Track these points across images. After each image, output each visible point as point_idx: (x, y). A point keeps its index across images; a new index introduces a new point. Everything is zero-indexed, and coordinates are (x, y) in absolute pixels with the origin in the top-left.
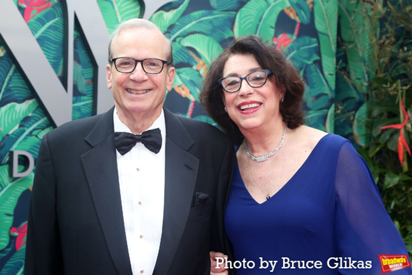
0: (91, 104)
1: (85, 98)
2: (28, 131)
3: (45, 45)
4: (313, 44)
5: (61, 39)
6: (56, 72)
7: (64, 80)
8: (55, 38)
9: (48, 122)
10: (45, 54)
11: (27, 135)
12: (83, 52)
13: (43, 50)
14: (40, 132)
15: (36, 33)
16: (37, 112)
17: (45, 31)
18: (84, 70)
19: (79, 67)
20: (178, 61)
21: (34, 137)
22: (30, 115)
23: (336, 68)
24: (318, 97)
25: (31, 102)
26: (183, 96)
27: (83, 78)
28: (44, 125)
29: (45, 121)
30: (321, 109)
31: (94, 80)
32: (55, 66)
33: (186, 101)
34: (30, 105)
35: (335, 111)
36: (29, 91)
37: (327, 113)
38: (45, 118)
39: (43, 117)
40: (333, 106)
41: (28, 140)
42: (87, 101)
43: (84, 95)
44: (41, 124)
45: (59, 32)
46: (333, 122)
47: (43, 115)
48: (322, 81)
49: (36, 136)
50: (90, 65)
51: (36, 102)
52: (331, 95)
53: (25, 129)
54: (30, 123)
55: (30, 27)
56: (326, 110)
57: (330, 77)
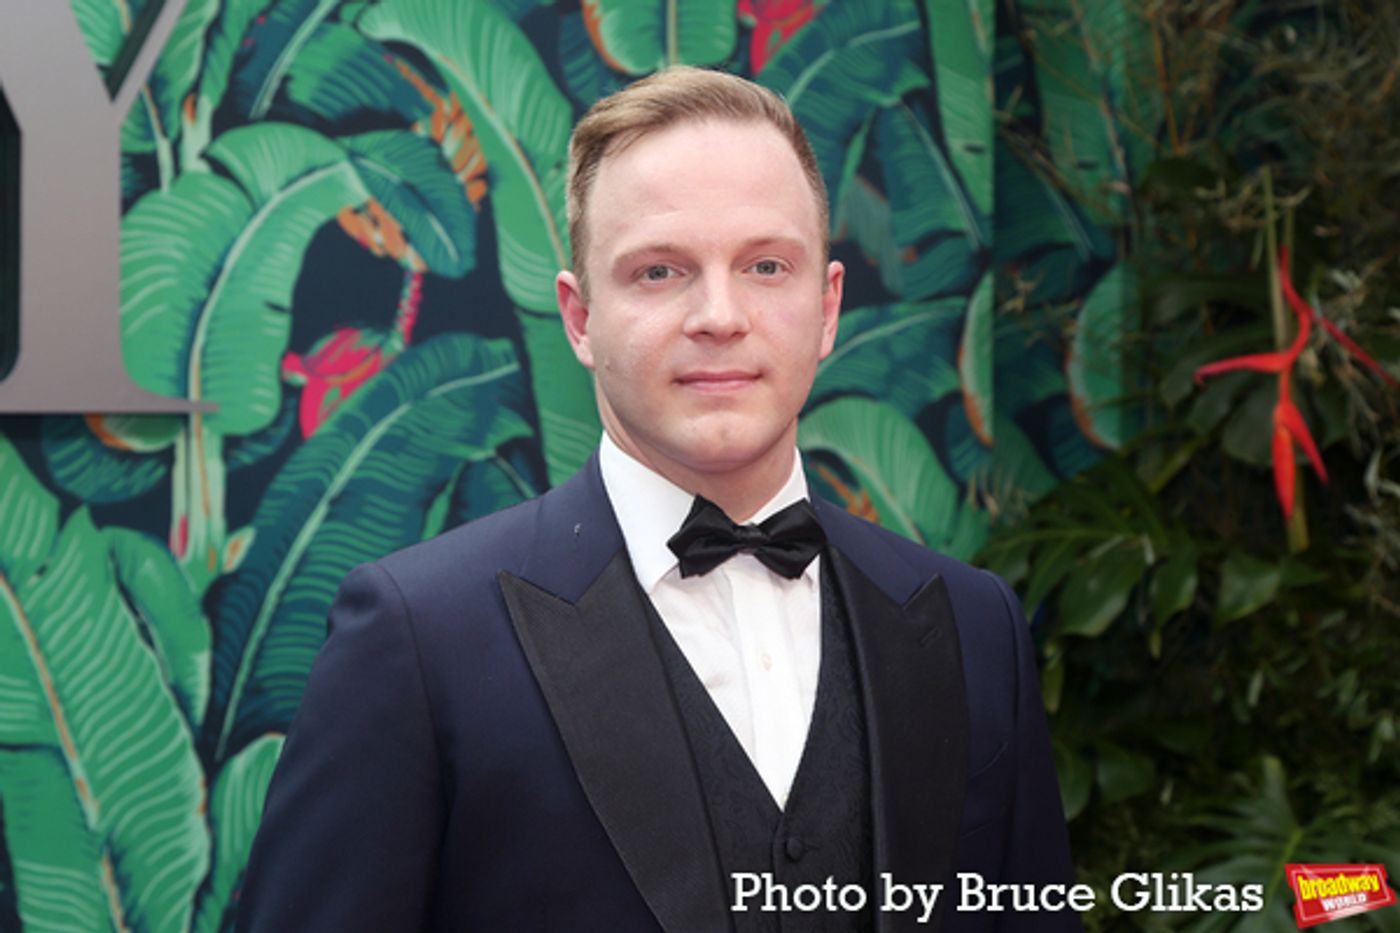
4: (900, 23)
20: (354, 103)
23: (997, 123)
24: (925, 244)
26: (377, 251)
30: (940, 296)
35: (997, 304)
37: (965, 310)
40: (988, 281)
46: (987, 348)
48: (939, 179)
52: (976, 236)
56: (957, 302)
57: (970, 158)
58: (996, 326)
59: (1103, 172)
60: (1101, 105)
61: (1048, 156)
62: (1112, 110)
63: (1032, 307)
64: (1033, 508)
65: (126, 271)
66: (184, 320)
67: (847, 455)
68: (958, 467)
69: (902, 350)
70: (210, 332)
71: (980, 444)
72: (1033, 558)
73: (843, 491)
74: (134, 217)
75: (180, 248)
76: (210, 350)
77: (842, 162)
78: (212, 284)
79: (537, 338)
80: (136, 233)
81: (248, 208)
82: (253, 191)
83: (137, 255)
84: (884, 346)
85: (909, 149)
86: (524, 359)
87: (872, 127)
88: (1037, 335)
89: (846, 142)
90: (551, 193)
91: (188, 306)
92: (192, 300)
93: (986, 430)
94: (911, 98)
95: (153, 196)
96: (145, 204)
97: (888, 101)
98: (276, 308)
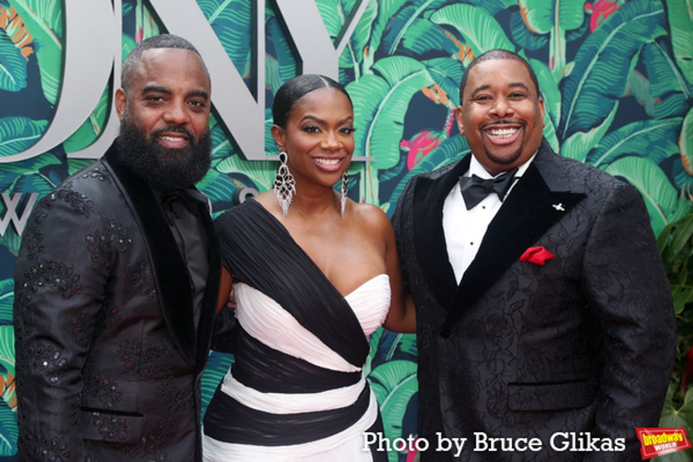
4: (656, 10)
6: (241, 73)
7: (252, 83)
9: (231, 148)
14: (219, 163)
16: (214, 132)
18: (281, 67)
19: (275, 63)
20: (429, 48)
24: (665, 97)
26: (437, 102)
27: (280, 80)
28: (226, 152)
29: (226, 146)
30: (670, 117)
32: (238, 64)
33: (443, 109)
37: (682, 122)
38: (227, 142)
39: (223, 141)
44: (221, 150)
47: (223, 138)
48: (672, 71)
49: (215, 169)
50: (291, 59)
52: (687, 93)
56: (680, 119)
57: (685, 62)
66: (364, 129)
68: (678, 183)
69: (653, 138)
70: (373, 132)
71: (688, 174)
75: (363, 101)
76: (373, 139)
77: (629, 65)
78: (374, 115)
81: (388, 88)
82: (389, 81)
84: (646, 136)
85: (658, 59)
87: (642, 51)
89: (631, 57)
91: (365, 123)
92: (367, 121)
93: (690, 169)
94: (659, 40)
95: (352, 83)
96: (350, 85)
97: (649, 41)
98: (398, 123)
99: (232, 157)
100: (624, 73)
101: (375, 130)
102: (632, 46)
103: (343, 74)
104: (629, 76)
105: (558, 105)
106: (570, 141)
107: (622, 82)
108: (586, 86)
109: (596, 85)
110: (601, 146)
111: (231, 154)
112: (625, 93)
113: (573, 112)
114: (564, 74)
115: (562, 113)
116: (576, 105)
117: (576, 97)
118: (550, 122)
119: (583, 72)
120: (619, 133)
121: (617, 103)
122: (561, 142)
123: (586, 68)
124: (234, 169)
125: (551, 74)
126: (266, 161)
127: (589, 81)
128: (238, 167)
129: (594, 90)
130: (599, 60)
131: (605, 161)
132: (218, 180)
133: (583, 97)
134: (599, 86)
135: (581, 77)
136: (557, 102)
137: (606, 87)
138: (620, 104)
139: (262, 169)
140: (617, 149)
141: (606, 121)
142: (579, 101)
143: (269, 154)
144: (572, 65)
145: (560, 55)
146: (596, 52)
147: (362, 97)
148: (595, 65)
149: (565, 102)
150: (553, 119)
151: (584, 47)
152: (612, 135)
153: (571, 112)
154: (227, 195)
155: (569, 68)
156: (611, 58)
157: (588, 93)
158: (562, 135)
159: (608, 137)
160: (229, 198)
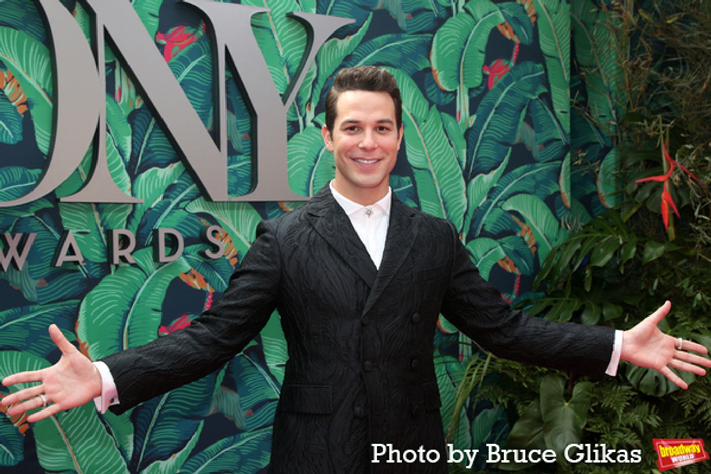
0: (250, 165)
1: (242, 157)
2: (173, 203)
3: (190, 91)
4: (538, 72)
5: (210, 82)
6: (206, 125)
7: (215, 135)
8: (201, 81)
9: (199, 192)
10: (192, 103)
11: (173, 209)
12: (238, 97)
13: (189, 98)
14: (188, 204)
15: (179, 76)
16: (183, 178)
17: (189, 73)
18: (239, 121)
19: (233, 118)
21: (181, 210)
22: (176, 182)
23: (571, 103)
24: (547, 144)
25: (176, 165)
27: (238, 132)
28: (194, 195)
29: (194, 189)
30: (552, 160)
31: (253, 134)
32: (203, 118)
34: (175, 169)
35: (572, 162)
36: (173, 152)
37: (561, 164)
38: (194, 186)
39: (191, 185)
40: (569, 155)
41: (174, 215)
42: (244, 161)
43: (241, 154)
44: (189, 193)
45: (208, 73)
46: (569, 177)
47: (190, 182)
48: (552, 122)
49: (184, 209)
50: (247, 114)
51: (182, 165)
52: (564, 140)
53: (171, 200)
54: (177, 193)
55: (172, 69)
56: (559, 162)
57: (562, 115)
58: (572, 170)
59: (608, 118)
60: (608, 96)
61: (589, 114)
62: (611, 98)
63: (584, 164)
64: (583, 227)
65: (290, 157)
66: (307, 172)
67: (521, 212)
68: (559, 215)
69: (539, 178)
70: (315, 176)
71: (566, 207)
72: (582, 244)
73: (520, 224)
74: (291, 141)
75: (306, 150)
76: (315, 181)
77: (519, 118)
79: (418, 176)
80: (292, 146)
83: (293, 153)
84: (533, 177)
85: (542, 112)
86: (414, 182)
87: (529, 106)
88: (586, 172)
89: (520, 111)
90: (422, 131)
91: (309, 168)
92: (310, 166)
93: (568, 204)
94: (541, 96)
95: (297, 134)
96: (295, 137)
97: (534, 97)
99: (199, 199)
100: (515, 124)
101: (317, 174)
102: (520, 102)
103: (290, 126)
104: (519, 127)
105: (464, 151)
106: (474, 181)
107: (514, 132)
108: (486, 135)
109: (494, 134)
110: (499, 185)
111: (197, 197)
112: (517, 141)
113: (476, 157)
114: (468, 125)
115: (467, 158)
116: (478, 151)
117: (478, 144)
118: (458, 166)
119: (484, 124)
120: (512, 174)
121: (510, 149)
122: (467, 182)
123: (485, 120)
124: (200, 209)
125: (458, 125)
126: (227, 202)
127: (488, 131)
128: (203, 207)
129: (492, 139)
130: (495, 113)
131: (502, 198)
132: (187, 219)
133: (483, 144)
134: (496, 135)
135: (482, 128)
136: (463, 149)
137: (501, 136)
138: (513, 150)
139: (224, 209)
140: (511, 187)
141: (502, 164)
142: (481, 148)
143: (230, 196)
144: (474, 117)
145: (465, 109)
146: (493, 106)
147: (306, 146)
148: (492, 118)
149: (470, 148)
150: (460, 163)
151: (483, 102)
152: (507, 176)
153: (474, 157)
154: (194, 232)
155: (472, 120)
156: (505, 112)
157: (487, 141)
158: (468, 176)
159: (504, 178)
160: (197, 234)
